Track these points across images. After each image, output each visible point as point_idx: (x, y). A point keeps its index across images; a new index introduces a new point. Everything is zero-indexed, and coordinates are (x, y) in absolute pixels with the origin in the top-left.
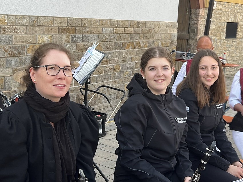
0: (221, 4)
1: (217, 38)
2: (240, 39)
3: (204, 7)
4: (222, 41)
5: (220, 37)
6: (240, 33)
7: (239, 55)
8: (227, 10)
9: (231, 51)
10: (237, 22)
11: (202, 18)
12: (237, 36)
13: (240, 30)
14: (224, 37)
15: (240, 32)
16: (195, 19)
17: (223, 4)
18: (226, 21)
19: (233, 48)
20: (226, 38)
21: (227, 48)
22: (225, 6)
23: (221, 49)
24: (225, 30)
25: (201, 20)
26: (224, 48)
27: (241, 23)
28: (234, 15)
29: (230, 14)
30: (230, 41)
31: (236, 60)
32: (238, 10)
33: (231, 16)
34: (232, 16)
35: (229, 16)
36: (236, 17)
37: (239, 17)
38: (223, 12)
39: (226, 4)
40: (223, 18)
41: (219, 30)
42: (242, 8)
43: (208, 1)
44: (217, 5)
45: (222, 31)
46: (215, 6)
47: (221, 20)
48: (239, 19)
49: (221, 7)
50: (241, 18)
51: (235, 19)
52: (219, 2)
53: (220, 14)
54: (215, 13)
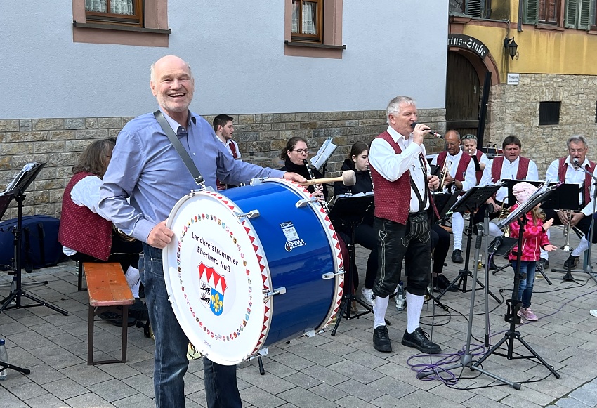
0: (528, 77)
1: (524, 125)
2: (566, 124)
3: (499, 83)
4: (534, 129)
5: (530, 124)
6: (565, 117)
8: (538, 84)
9: (551, 143)
10: (558, 100)
11: (496, 98)
12: (560, 122)
14: (537, 124)
15: (566, 114)
17: (531, 77)
18: (539, 100)
19: (553, 139)
20: (539, 125)
21: (544, 139)
22: (535, 80)
23: (532, 141)
24: (538, 113)
25: (496, 101)
26: (539, 138)
27: (565, 102)
28: (552, 91)
29: (545, 90)
30: (548, 128)
32: (560, 83)
33: (547, 93)
34: (549, 92)
35: (543, 93)
36: (556, 93)
37: (562, 93)
38: (532, 87)
39: (537, 76)
40: (533, 97)
41: (527, 114)
42: (566, 79)
43: (505, 74)
44: (521, 79)
45: (533, 114)
46: (517, 80)
47: (529, 99)
48: (562, 96)
49: (529, 81)
50: (566, 94)
51: (555, 96)
52: (524, 75)
53: (527, 91)
54: (518, 90)
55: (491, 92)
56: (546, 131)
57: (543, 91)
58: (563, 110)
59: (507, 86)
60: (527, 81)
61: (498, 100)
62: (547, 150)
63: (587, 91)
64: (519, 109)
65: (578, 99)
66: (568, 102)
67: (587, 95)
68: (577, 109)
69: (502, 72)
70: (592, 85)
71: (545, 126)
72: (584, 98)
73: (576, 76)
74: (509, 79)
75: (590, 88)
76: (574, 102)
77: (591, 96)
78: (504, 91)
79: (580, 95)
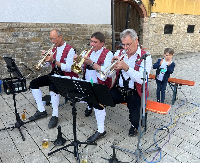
0: (160, 14)
1: (158, 34)
2: (175, 34)
3: (147, 17)
4: (162, 36)
5: (160, 33)
6: (175, 31)
7: (175, 43)
8: (164, 17)
9: (169, 41)
10: (172, 24)
11: (146, 23)
12: (173, 33)
13: (175, 29)
16: (142, 24)
17: (161, 14)
18: (164, 24)
19: (170, 39)
20: (164, 34)
21: (166, 39)
23: (161, 40)
24: (164, 29)
25: (146, 24)
26: (164, 39)
27: (175, 25)
28: (170, 20)
29: (167, 20)
30: (168, 35)
31: (172, 46)
32: (174, 17)
35: (166, 21)
36: (171, 21)
37: (174, 21)
38: (162, 19)
39: (164, 14)
40: (162, 22)
41: (159, 29)
42: (176, 16)
43: (150, 13)
44: (157, 15)
45: (162, 29)
46: (155, 15)
47: (160, 24)
48: (174, 23)
50: (176, 22)
51: (171, 22)
52: (158, 13)
53: (160, 20)
54: (156, 20)
55: (144, 20)
57: (166, 20)
58: (174, 28)
59: (151, 18)
60: (159, 16)
61: (147, 24)
62: (167, 43)
63: (184, 21)
64: (156, 27)
65: (181, 24)
66: (176, 25)
68: (180, 28)
69: (148, 12)
70: (186, 18)
71: (167, 34)
72: (183, 23)
73: (180, 15)
74: (151, 15)
76: (178, 25)
77: (186, 23)
78: (149, 20)
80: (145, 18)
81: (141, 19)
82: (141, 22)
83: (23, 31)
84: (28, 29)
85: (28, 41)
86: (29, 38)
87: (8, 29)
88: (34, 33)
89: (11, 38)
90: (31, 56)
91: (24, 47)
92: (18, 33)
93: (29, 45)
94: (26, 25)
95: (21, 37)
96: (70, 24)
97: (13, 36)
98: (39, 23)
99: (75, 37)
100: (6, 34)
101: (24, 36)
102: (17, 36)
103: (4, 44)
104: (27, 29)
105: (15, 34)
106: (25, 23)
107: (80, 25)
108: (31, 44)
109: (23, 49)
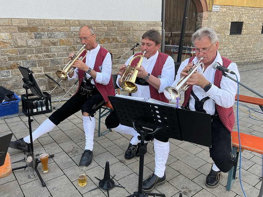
0: (225, 8)
1: (221, 35)
2: (245, 35)
3: (207, 11)
4: (227, 37)
5: (224, 34)
6: (245, 30)
7: (244, 48)
8: (231, 12)
9: (236, 44)
10: (242, 21)
11: (205, 19)
12: (242, 33)
14: (228, 34)
16: (200, 20)
17: (227, 8)
18: (231, 21)
19: (237, 42)
20: (230, 34)
21: (232, 42)
22: (229, 9)
23: (225, 43)
24: (230, 28)
25: (205, 21)
26: (229, 42)
27: (245, 22)
28: (239, 16)
30: (235, 37)
31: (240, 51)
32: (244, 12)
33: (236, 17)
37: (244, 17)
38: (227, 14)
39: (230, 7)
40: (227, 19)
41: (223, 29)
42: (247, 10)
43: (211, 5)
44: (221, 8)
45: (226, 29)
46: (219, 9)
47: (225, 20)
48: (244, 19)
49: (225, 10)
50: (246, 18)
51: (240, 19)
52: (222, 6)
53: (224, 16)
54: (219, 15)
55: (202, 16)
56: (234, 38)
57: (233, 16)
58: (244, 27)
59: (212, 13)
61: (207, 20)
62: (233, 48)
63: (258, 16)
64: (218, 26)
65: (253, 21)
66: (247, 22)
67: (258, 19)
68: (252, 26)
69: (209, 4)
70: (261, 13)
71: (233, 35)
72: (257, 20)
73: (253, 8)
74: (213, 8)
75: (260, 15)
76: (250, 22)
77: (260, 20)
78: (210, 15)
79: (254, 19)
80: (204, 13)
81: (199, 14)
82: (199, 18)
83: (48, 30)
84: (55, 27)
85: (54, 44)
86: (55, 40)
87: (29, 27)
88: (62, 34)
89: (33, 39)
90: (56, 65)
91: (48, 52)
92: (42, 33)
93: (54, 49)
94: (52, 22)
95: (45, 39)
96: (109, 21)
97: (36, 37)
98: (69, 20)
99: (113, 39)
100: (27, 34)
101: (49, 38)
102: (40, 37)
103: (23, 48)
104: (53, 28)
105: (38, 34)
106: (51, 20)
107: (120, 23)
108: (56, 47)
109: (47, 55)
